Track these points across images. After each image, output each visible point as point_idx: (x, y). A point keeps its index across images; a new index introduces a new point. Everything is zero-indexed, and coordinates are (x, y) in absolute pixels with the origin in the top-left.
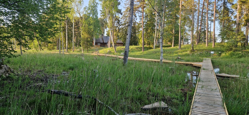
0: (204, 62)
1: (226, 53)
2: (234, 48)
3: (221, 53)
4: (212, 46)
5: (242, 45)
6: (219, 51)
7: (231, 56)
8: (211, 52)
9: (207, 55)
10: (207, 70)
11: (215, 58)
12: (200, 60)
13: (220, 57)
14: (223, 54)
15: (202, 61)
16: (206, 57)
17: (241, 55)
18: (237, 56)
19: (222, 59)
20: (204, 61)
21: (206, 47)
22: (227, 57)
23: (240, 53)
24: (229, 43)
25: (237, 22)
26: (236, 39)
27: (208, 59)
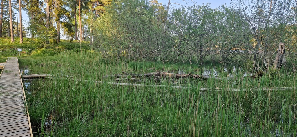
0: (8, 63)
1: (37, 51)
2: (46, 45)
3: (32, 51)
4: (20, 41)
5: (54, 41)
6: (29, 48)
7: (43, 54)
8: (18, 49)
9: (12, 54)
10: (11, 72)
11: (24, 57)
12: (3, 60)
13: (30, 55)
14: (34, 52)
15: (5, 61)
16: (12, 55)
17: (53, 52)
18: (50, 53)
19: (32, 57)
20: (8, 61)
21: (12, 43)
22: (38, 55)
23: (52, 51)
24: (40, 38)
25: (47, 15)
26: (47, 34)
27: (13, 58)
